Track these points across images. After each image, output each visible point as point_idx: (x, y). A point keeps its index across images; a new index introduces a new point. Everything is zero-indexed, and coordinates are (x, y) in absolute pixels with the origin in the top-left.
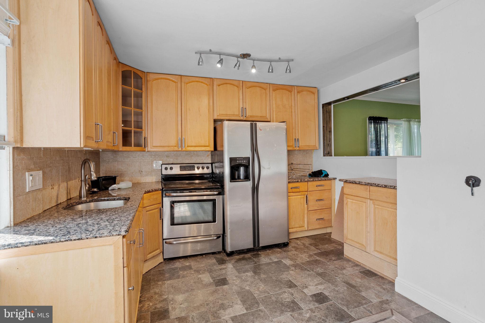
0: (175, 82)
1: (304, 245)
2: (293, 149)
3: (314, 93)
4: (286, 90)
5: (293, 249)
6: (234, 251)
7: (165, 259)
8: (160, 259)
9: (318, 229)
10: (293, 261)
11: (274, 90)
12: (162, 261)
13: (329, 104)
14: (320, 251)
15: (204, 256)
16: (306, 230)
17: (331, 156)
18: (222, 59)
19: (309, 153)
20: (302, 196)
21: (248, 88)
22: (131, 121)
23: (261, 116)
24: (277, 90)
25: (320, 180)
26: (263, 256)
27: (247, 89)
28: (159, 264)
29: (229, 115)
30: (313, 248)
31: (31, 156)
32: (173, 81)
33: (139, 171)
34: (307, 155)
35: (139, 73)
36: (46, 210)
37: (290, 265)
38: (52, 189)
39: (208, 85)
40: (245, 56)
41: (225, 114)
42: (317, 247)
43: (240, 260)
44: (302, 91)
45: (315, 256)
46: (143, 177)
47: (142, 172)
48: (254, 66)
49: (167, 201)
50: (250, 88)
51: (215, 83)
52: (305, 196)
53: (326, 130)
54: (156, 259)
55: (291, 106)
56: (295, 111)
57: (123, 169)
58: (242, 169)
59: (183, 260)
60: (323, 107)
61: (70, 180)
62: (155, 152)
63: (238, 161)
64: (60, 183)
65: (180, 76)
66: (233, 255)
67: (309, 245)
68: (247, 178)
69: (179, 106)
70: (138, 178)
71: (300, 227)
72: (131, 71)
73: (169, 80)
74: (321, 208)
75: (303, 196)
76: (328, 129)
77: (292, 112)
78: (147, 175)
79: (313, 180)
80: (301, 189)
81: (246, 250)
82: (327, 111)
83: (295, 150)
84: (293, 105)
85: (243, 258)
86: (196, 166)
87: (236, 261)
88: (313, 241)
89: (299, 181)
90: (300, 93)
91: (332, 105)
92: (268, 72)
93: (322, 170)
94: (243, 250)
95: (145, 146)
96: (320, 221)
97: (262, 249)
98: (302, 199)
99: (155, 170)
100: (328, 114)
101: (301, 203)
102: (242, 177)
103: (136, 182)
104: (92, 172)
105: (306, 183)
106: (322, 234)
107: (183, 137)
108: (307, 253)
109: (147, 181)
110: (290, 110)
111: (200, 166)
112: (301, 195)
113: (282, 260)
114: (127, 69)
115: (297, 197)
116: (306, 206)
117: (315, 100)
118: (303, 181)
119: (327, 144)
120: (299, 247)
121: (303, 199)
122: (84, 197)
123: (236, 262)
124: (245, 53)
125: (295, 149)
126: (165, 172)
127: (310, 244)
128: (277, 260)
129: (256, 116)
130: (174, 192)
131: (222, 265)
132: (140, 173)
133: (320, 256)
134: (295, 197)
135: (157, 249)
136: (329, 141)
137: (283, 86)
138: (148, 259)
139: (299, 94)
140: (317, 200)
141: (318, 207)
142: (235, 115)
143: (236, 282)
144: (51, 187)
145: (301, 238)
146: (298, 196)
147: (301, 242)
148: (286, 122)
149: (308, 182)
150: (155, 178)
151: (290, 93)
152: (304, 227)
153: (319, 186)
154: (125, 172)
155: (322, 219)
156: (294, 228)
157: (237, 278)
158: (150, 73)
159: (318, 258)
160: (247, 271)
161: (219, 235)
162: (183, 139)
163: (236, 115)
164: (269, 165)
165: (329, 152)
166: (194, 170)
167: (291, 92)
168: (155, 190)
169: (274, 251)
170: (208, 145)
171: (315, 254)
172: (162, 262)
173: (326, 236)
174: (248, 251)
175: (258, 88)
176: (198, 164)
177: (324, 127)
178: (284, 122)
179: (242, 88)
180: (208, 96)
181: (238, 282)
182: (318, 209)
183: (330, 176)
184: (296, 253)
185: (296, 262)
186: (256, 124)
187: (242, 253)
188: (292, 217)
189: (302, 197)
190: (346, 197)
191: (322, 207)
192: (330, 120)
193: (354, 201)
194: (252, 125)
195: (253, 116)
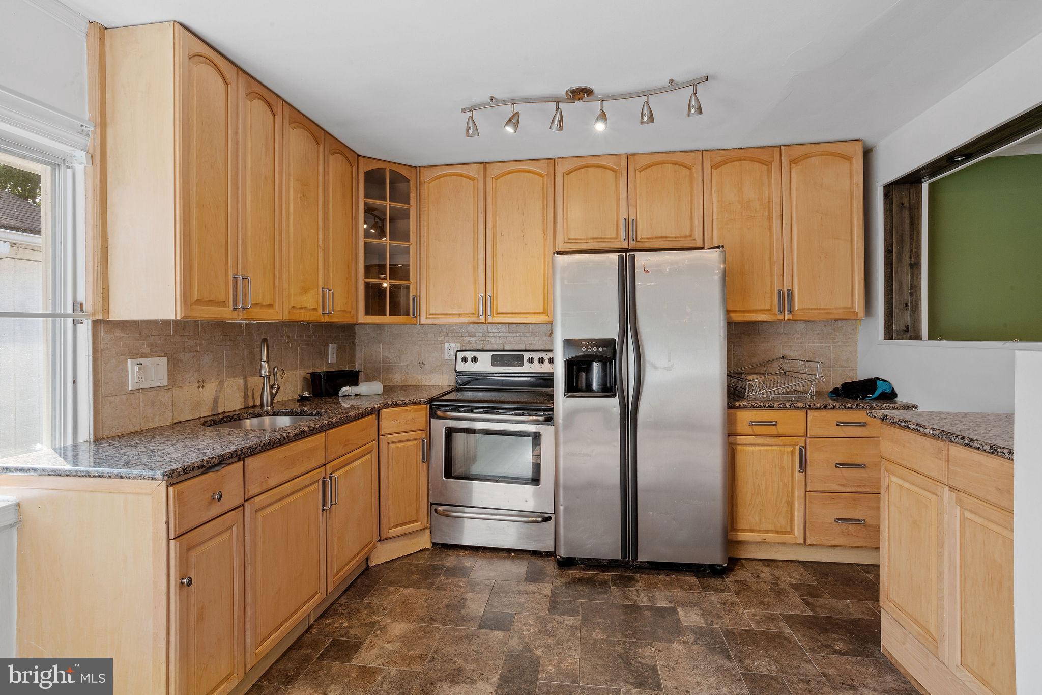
0: (472, 179)
1: (776, 582)
2: (774, 318)
3: (849, 159)
4: (753, 160)
5: (732, 587)
6: (576, 558)
7: (434, 544)
8: (424, 542)
9: (841, 546)
10: (706, 621)
11: (715, 167)
12: (429, 546)
13: (912, 180)
14: (810, 613)
15: (513, 554)
16: (797, 544)
17: (918, 337)
18: (518, 113)
19: (844, 328)
20: (785, 448)
21: (642, 171)
22: (386, 265)
23: (676, 237)
24: (726, 163)
25: (851, 408)
26: (639, 585)
27: (640, 172)
28: (419, 551)
29: (593, 239)
30: (796, 598)
31: (140, 334)
32: (468, 177)
33: (420, 363)
34: (838, 334)
35: (404, 172)
36: (181, 422)
37: (688, 627)
38: (199, 387)
39: (542, 177)
40: (581, 93)
41: (584, 239)
42: (810, 599)
43: (580, 581)
44: (807, 156)
45: (783, 624)
46: (426, 374)
47: (424, 364)
48: (603, 116)
49: (439, 427)
50: (646, 168)
51: (560, 169)
52: (797, 448)
53: (900, 260)
54: (414, 541)
55: (769, 202)
56: (780, 214)
57: (391, 358)
58: (596, 367)
59: (467, 552)
60: (887, 195)
61: (254, 375)
62: (447, 325)
63: (583, 349)
64: (225, 379)
65: (482, 165)
66: (571, 567)
67: (787, 587)
68: (607, 390)
69: (481, 226)
70: (417, 376)
71: (777, 532)
72: (386, 169)
73: (461, 175)
74: (853, 489)
75: (790, 449)
76: (907, 258)
77: (770, 218)
78: (432, 372)
79: (825, 407)
80: (781, 429)
81: (606, 562)
82: (905, 205)
83: (780, 321)
84: (776, 199)
85: (589, 578)
86: (527, 356)
87: (569, 583)
88: (812, 580)
89: (776, 405)
90: (798, 163)
91: (925, 187)
92: (642, 123)
93: (878, 379)
94: (598, 560)
95: (414, 314)
96: (851, 528)
97: (650, 569)
98: (785, 457)
99: (447, 361)
100: (906, 214)
101: (782, 468)
102: (595, 386)
103: (413, 384)
104: (263, 362)
105: (802, 414)
106: (859, 565)
107: (489, 293)
108: (766, 609)
109: (433, 383)
110: (766, 214)
111: (536, 356)
112: (783, 445)
113: (679, 610)
114: (377, 167)
115: (770, 448)
116: (798, 476)
117: (851, 177)
118: (789, 407)
119: (900, 304)
120: (754, 586)
121: (790, 455)
122: (267, 406)
123: (567, 584)
124: (575, 86)
125: (780, 317)
126: (461, 367)
127: (796, 587)
128: (665, 606)
129: (662, 237)
130: (452, 409)
131: (531, 583)
132: (421, 367)
133: (799, 626)
134: (762, 448)
135: (415, 521)
136: (911, 294)
137: (744, 150)
138: (393, 538)
139: (795, 165)
140: (840, 464)
141: (844, 485)
142: (607, 238)
143: (527, 630)
144: (197, 385)
145: (781, 564)
146: (772, 445)
147: (771, 574)
148: (723, 247)
149: (809, 412)
150: (448, 378)
151: (765, 168)
152: (791, 532)
153: (846, 424)
154: (395, 363)
155: (858, 520)
156: (759, 531)
157: (536, 623)
158: (425, 167)
159: (787, 631)
160: (572, 612)
161: (547, 515)
162: (488, 298)
163: (611, 238)
164: (669, 361)
165: (907, 327)
166: (522, 365)
167: (768, 164)
168: (412, 403)
169: (678, 580)
170: (542, 310)
171: (788, 619)
172: (427, 549)
173: (868, 573)
174: (612, 565)
175: (669, 167)
176: (531, 353)
177: (888, 251)
178: (718, 247)
179: (624, 172)
180: (543, 198)
181: (532, 631)
182: (843, 489)
183: (901, 399)
184: (734, 598)
185: (711, 624)
186: (633, 257)
187: (594, 566)
188: (751, 500)
189: (787, 451)
190: (885, 467)
191: (858, 486)
192: (913, 230)
193: (906, 485)
194: (622, 260)
195: (656, 238)
